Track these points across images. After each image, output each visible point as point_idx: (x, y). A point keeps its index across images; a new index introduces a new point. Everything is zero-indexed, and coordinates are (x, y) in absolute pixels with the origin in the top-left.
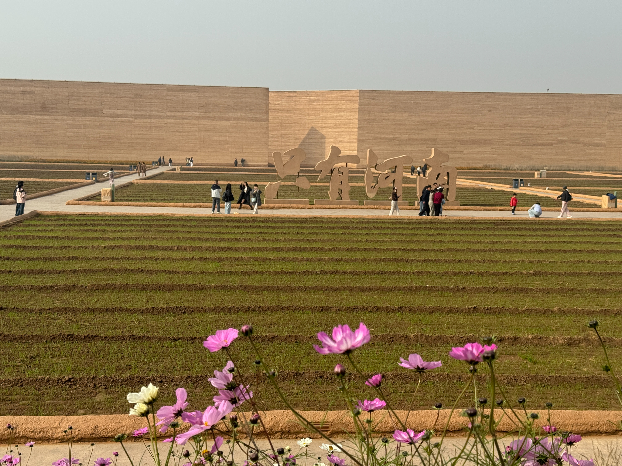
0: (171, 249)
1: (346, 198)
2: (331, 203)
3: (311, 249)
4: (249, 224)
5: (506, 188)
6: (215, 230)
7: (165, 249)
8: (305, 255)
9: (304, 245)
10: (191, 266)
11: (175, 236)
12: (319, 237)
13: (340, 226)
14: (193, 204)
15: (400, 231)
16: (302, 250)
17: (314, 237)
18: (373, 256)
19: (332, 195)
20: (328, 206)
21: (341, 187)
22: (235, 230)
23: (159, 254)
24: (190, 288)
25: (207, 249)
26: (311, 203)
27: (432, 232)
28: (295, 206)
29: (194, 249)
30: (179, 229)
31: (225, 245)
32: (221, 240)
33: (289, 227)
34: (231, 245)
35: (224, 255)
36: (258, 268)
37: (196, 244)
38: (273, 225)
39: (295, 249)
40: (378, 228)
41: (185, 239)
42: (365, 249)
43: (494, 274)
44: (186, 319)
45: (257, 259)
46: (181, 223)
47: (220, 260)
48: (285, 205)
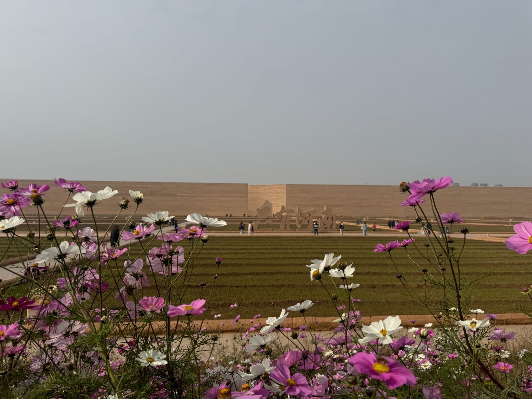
0: (219, 249)
1: (288, 228)
2: (282, 230)
3: (282, 248)
4: (249, 239)
5: (354, 224)
6: (235, 241)
7: (217, 249)
8: (280, 251)
9: (277, 247)
10: (231, 256)
11: (219, 244)
12: (283, 244)
13: (290, 239)
14: (221, 232)
15: (316, 241)
16: (277, 249)
17: (280, 244)
18: (310, 251)
19: (282, 227)
20: (281, 232)
21: (286, 223)
22: (244, 241)
23: (215, 251)
24: (235, 265)
25: (235, 249)
26: (273, 230)
27: (331, 241)
28: (266, 231)
29: (229, 249)
30: (219, 241)
31: (242, 247)
32: (240, 245)
33: (267, 240)
34: (245, 247)
35: (244, 251)
36: (261, 256)
37: (229, 247)
38: (260, 239)
39: (274, 249)
40: (307, 240)
41: (224, 245)
42: (305, 248)
43: (368, 258)
44: (238, 278)
45: (259, 253)
46: (220, 239)
47: (243, 253)
48: (262, 231)
